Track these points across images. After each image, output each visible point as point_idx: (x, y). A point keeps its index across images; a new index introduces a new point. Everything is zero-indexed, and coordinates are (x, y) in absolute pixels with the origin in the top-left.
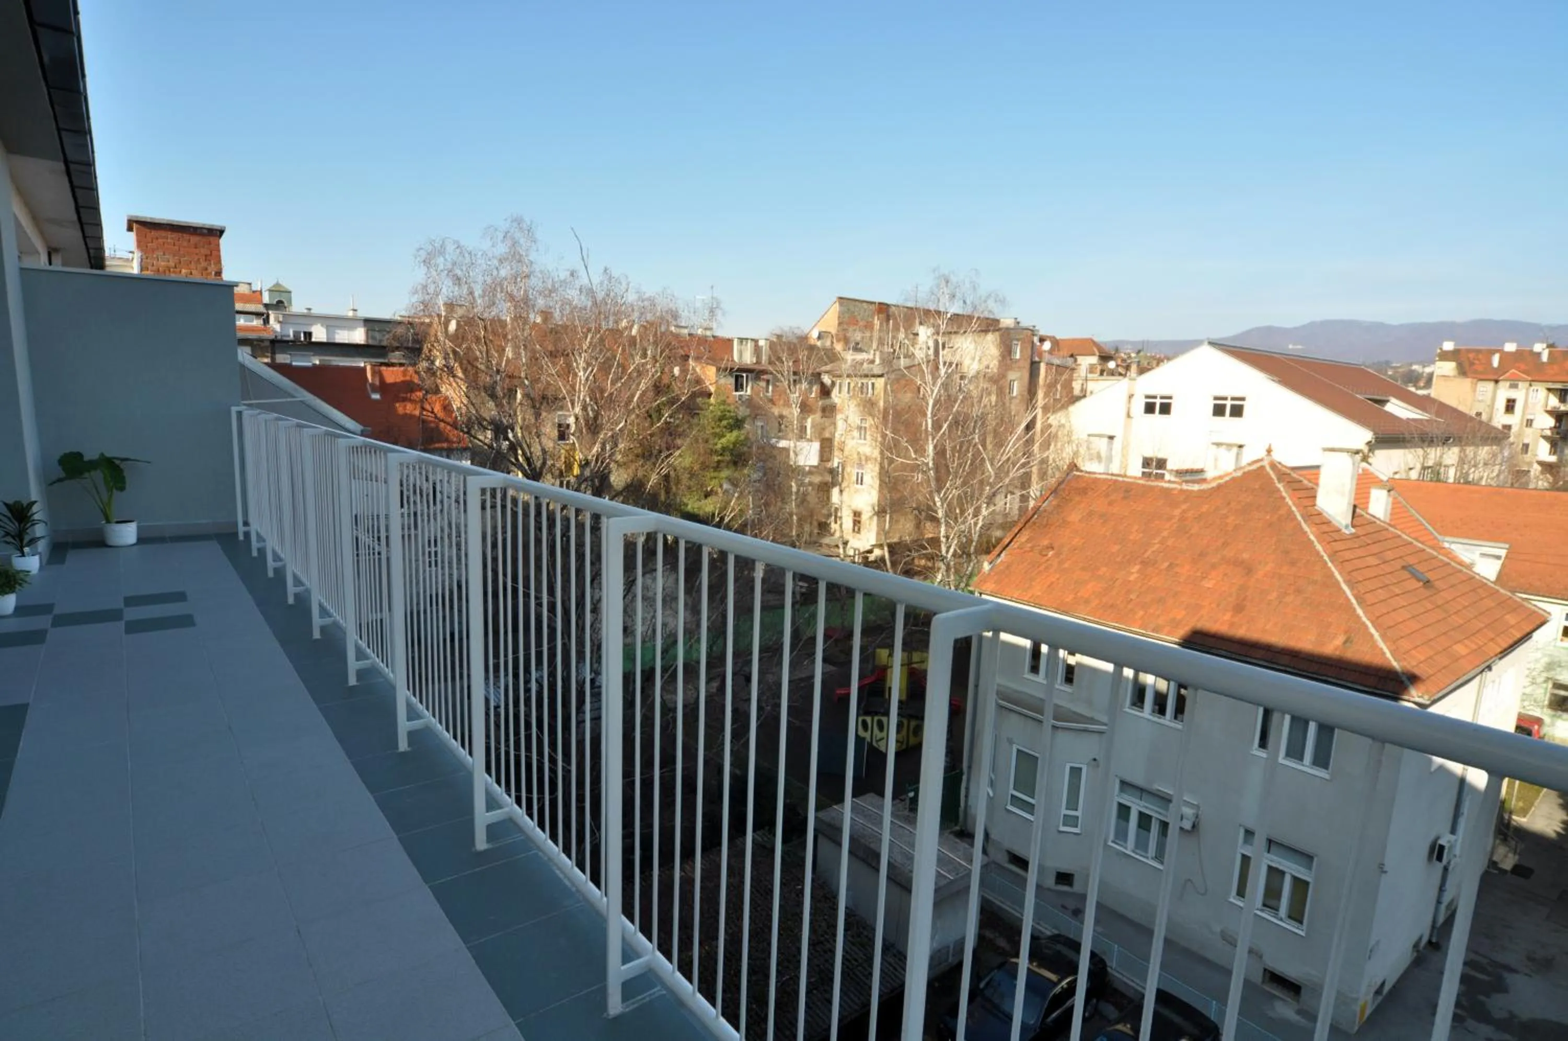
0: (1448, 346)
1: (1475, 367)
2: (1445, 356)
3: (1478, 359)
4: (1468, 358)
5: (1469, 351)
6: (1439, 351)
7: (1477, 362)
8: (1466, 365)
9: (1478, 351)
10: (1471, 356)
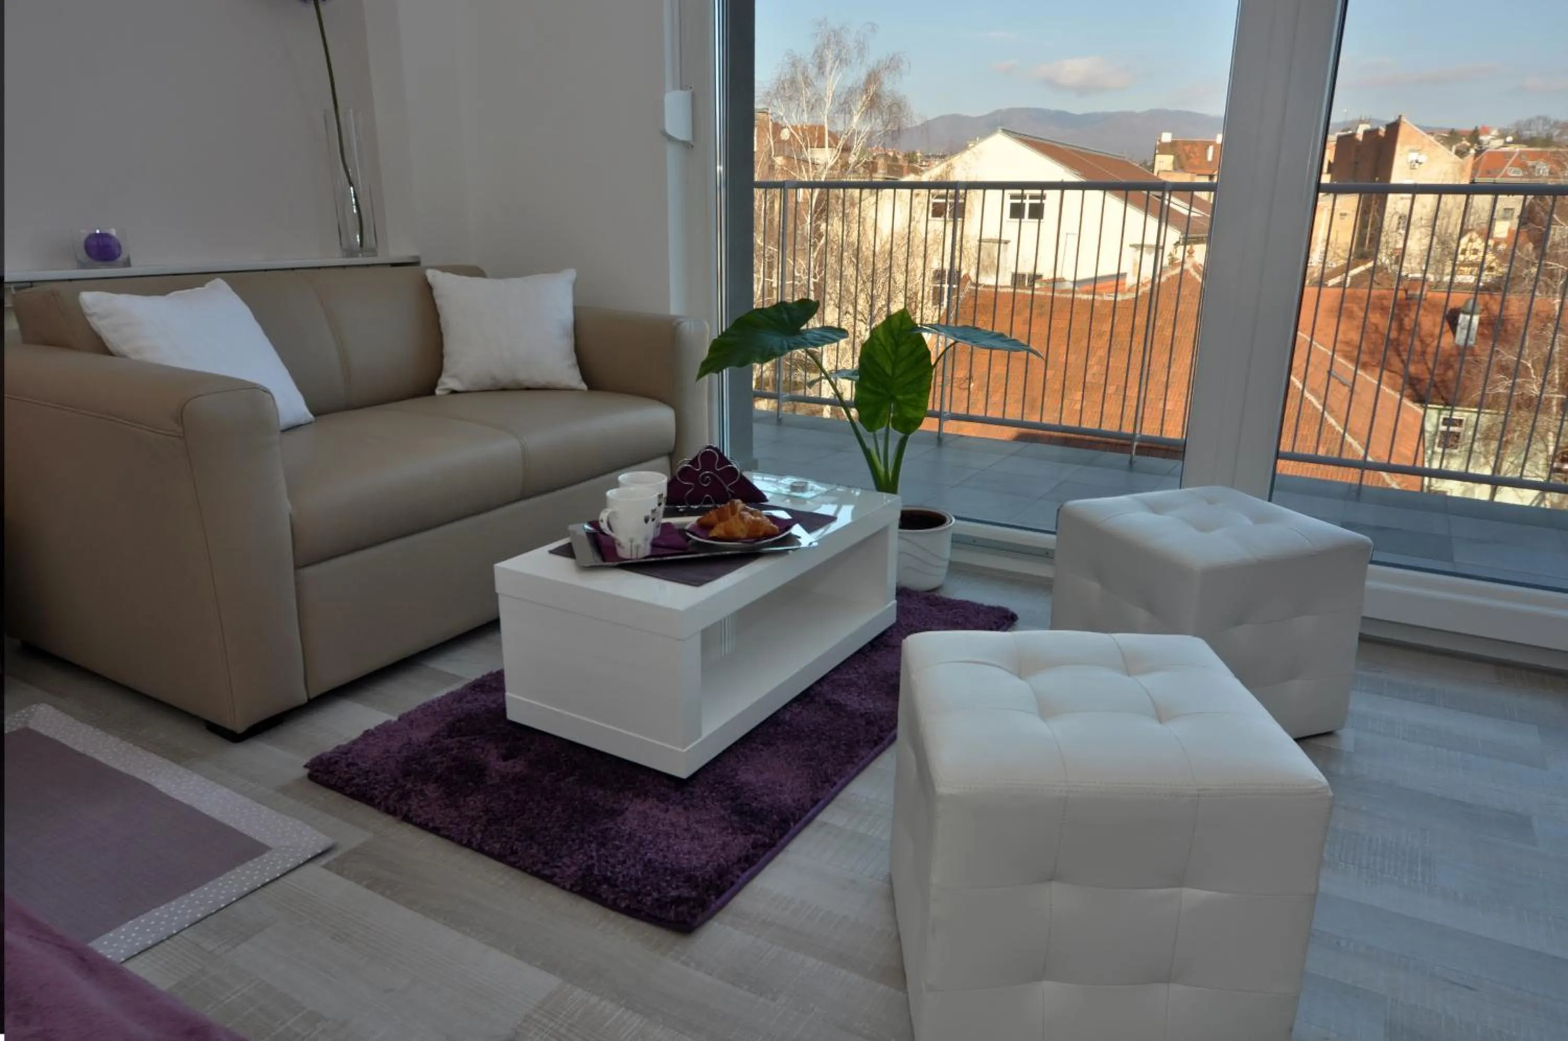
0: (1167, 137)
1: (1191, 161)
2: (1165, 149)
3: (1194, 153)
4: (1184, 150)
5: (1185, 143)
6: (1158, 143)
7: (1192, 155)
8: (1183, 158)
9: (1193, 143)
10: (1187, 148)
